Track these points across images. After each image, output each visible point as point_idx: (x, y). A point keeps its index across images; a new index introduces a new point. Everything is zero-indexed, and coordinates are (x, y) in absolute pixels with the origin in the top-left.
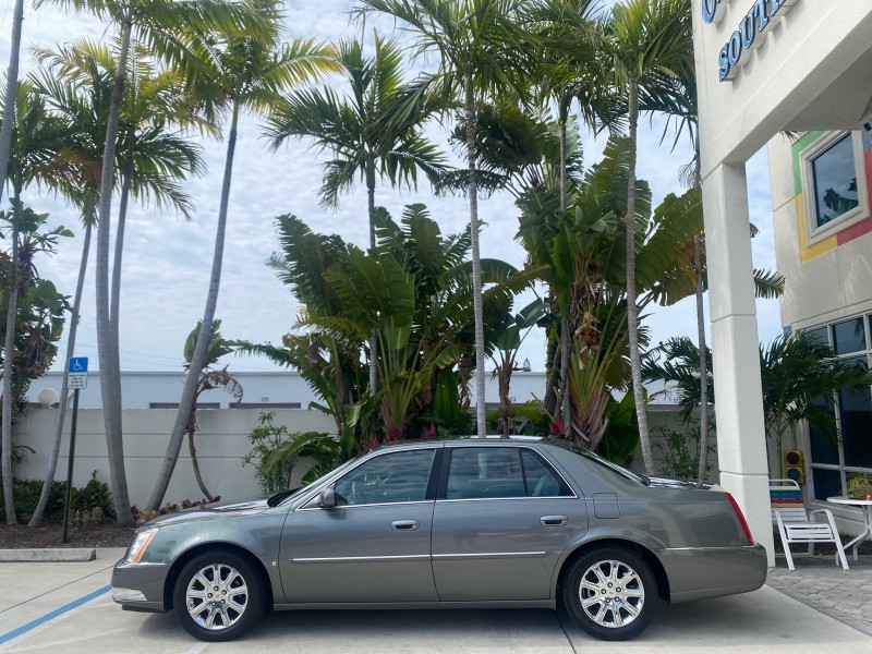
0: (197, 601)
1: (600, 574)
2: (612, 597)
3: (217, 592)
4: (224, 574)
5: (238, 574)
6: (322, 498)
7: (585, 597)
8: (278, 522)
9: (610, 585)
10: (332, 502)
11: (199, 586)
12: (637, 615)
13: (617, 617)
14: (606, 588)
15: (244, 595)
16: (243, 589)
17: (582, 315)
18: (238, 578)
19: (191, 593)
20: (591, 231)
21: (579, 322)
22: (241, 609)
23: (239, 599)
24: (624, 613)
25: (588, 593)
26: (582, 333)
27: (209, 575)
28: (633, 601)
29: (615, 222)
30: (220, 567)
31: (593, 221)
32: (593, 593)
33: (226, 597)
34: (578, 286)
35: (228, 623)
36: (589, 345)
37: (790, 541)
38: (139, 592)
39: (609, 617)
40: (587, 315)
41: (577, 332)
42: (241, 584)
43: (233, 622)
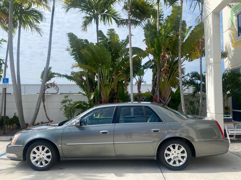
0: (34, 158)
1: (172, 148)
2: (175, 156)
3: (41, 155)
4: (43, 149)
5: (48, 149)
6: (76, 123)
7: (167, 156)
8: (61, 131)
9: (175, 152)
10: (79, 125)
11: (35, 153)
12: (184, 162)
13: (177, 162)
14: (174, 153)
15: (50, 156)
16: (50, 154)
17: (164, 65)
18: (48, 150)
19: (32, 155)
20: (168, 37)
21: (163, 67)
22: (49, 160)
23: (48, 157)
24: (180, 161)
25: (167, 155)
26: (164, 70)
27: (38, 149)
28: (183, 157)
29: (176, 33)
30: (41, 146)
31: (169, 33)
32: (169, 155)
33: (44, 156)
34: (163, 55)
35: (45, 165)
36: (166, 74)
37: (230, 134)
38: (15, 155)
39: (175, 163)
40: (165, 64)
41: (162, 70)
42: (49, 152)
43: (46, 165)
